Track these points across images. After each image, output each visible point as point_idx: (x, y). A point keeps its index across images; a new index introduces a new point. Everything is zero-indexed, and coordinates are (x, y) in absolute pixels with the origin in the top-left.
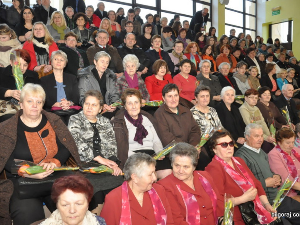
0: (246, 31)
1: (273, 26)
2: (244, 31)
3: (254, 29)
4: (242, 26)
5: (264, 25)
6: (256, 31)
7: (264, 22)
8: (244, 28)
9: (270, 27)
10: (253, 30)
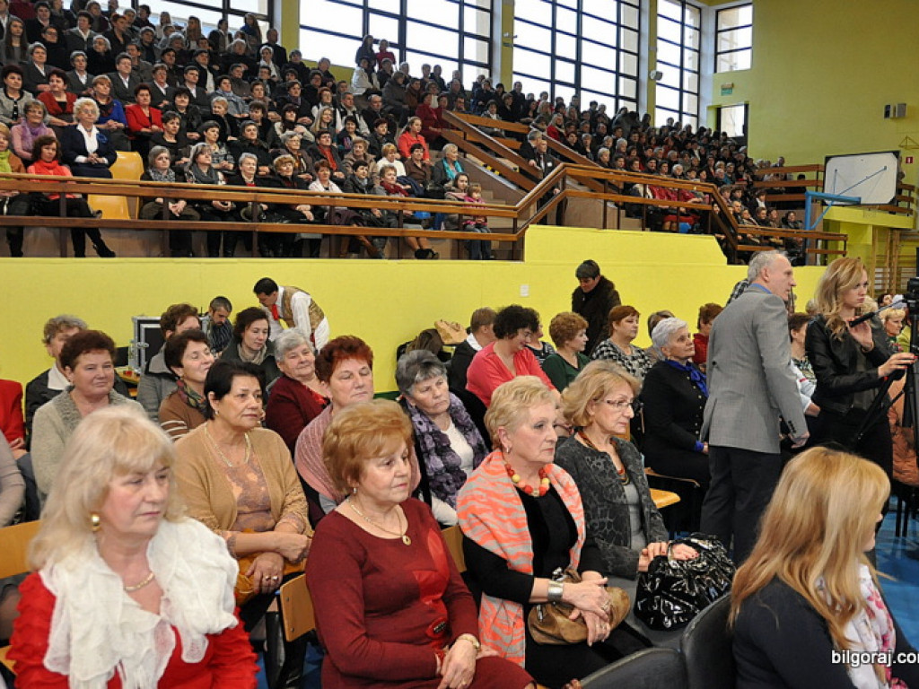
0: (684, 117)
1: (723, 110)
2: (680, 118)
3: (695, 113)
4: (677, 108)
5: (709, 108)
6: (697, 116)
7: (711, 104)
8: (681, 112)
9: (718, 111)
10: (693, 115)
